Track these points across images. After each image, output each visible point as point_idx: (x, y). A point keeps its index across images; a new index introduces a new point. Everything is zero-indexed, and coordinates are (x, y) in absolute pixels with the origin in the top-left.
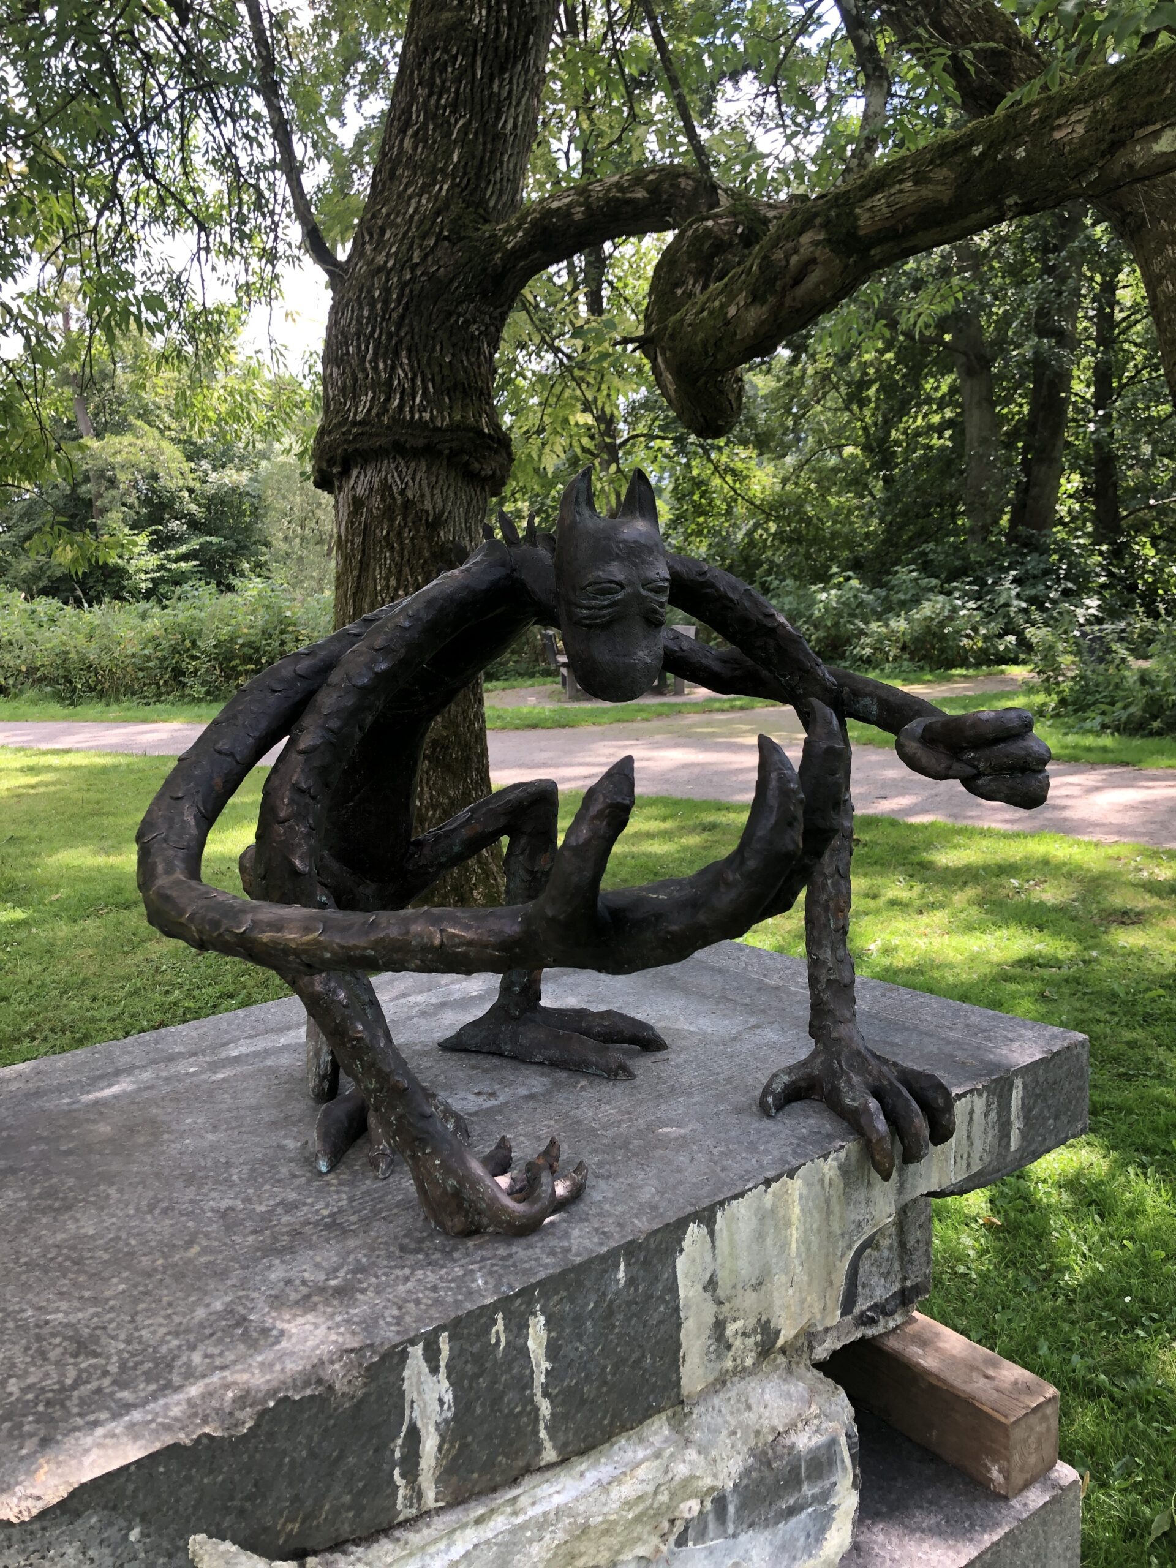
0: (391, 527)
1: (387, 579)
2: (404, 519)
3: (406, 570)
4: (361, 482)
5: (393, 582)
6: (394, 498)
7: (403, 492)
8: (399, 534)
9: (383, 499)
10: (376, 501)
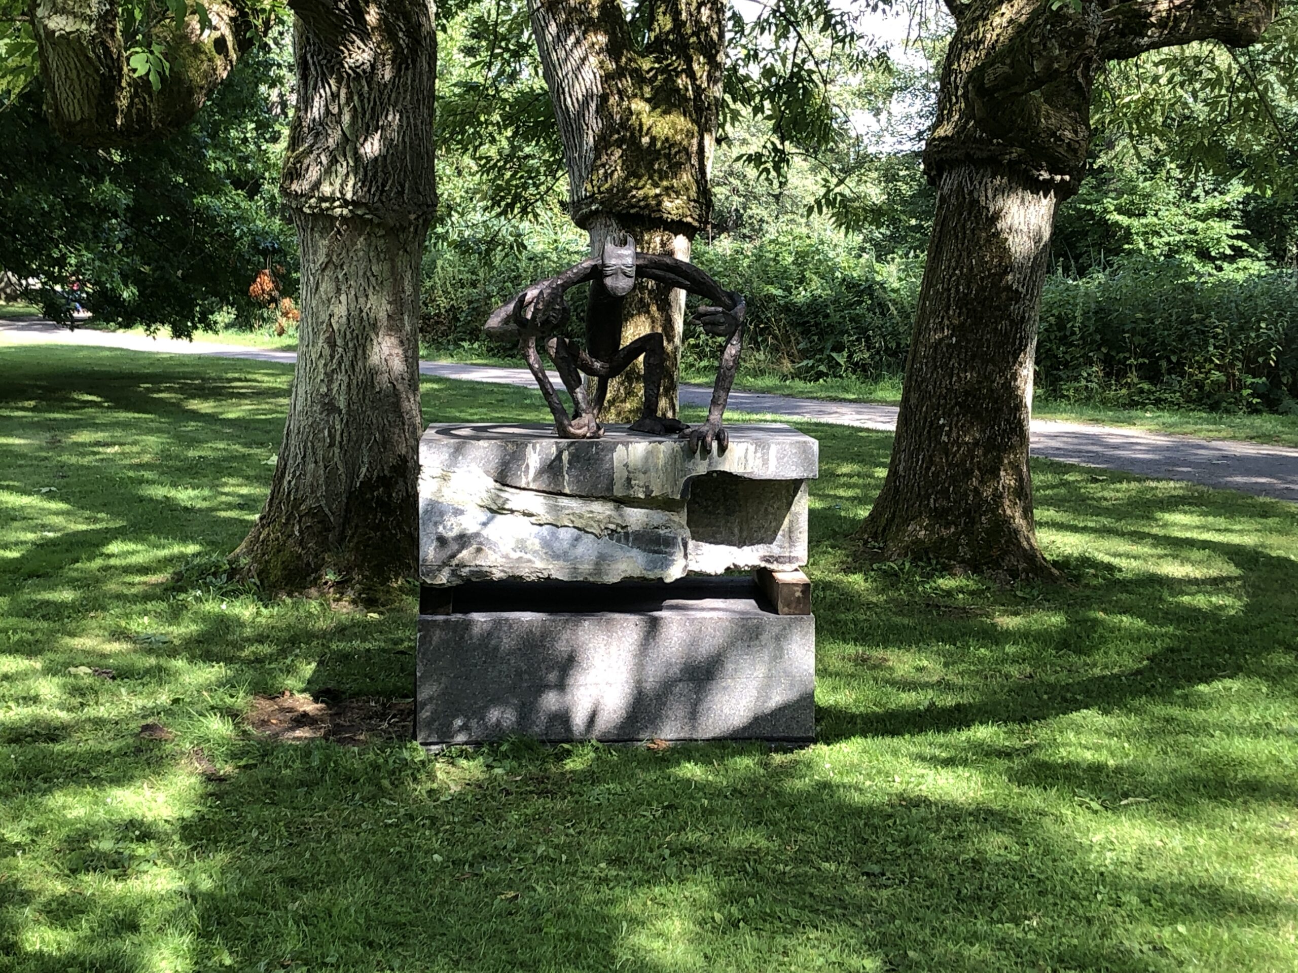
0: (959, 220)
1: (950, 260)
2: (970, 214)
3: (965, 254)
4: (948, 183)
5: (953, 264)
6: (965, 198)
7: (971, 193)
8: (964, 227)
9: (957, 199)
10: (953, 200)
